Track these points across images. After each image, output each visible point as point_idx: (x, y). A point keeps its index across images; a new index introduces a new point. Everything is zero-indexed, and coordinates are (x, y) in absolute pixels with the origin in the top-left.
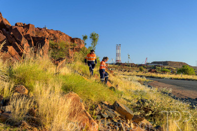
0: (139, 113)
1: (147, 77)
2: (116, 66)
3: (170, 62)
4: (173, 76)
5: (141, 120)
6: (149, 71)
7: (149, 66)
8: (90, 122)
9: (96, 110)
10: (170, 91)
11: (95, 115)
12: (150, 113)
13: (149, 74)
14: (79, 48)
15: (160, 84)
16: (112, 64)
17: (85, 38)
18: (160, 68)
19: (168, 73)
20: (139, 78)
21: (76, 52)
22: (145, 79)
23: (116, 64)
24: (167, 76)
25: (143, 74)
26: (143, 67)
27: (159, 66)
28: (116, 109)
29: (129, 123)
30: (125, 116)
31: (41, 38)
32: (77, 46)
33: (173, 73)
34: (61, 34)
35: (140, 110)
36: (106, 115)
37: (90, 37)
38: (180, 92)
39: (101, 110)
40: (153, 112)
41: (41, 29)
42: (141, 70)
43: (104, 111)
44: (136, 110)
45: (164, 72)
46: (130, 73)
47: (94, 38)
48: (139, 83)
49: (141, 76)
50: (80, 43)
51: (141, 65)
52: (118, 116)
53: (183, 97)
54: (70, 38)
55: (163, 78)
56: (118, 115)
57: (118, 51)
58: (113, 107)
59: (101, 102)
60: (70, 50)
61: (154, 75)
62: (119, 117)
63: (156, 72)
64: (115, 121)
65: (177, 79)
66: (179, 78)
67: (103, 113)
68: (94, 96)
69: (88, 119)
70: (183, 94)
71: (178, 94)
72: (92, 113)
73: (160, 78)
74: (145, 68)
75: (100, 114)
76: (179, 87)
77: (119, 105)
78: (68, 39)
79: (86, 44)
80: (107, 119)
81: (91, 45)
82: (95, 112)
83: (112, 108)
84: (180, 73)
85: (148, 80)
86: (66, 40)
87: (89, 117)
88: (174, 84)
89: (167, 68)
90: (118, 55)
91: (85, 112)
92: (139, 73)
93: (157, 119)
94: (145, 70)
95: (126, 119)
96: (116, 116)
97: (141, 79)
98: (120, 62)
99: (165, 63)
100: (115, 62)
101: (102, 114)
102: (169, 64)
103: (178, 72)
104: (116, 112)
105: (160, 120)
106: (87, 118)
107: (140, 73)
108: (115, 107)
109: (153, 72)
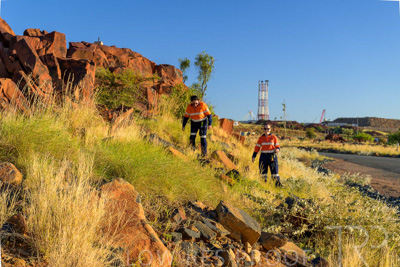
0: (278, 229)
1: (321, 151)
2: (257, 127)
3: (374, 119)
4: (379, 149)
5: (279, 244)
6: (327, 138)
7: (328, 127)
8: (151, 247)
9: (173, 221)
10: (368, 180)
11: (170, 231)
12: (305, 228)
13: (327, 144)
14: (171, 87)
15: (347, 165)
16: (250, 123)
17: (185, 64)
18: (351, 131)
19: (367, 142)
20: (303, 153)
21: (164, 96)
22: (316, 155)
23: (258, 122)
24: (365, 148)
25: (314, 145)
26: (316, 128)
27: (350, 128)
28: (221, 218)
29: (249, 250)
30: (241, 235)
31: (78, 62)
32: (167, 83)
33: (379, 142)
34: (132, 55)
35: (282, 221)
36: (194, 233)
37: (196, 63)
38: (389, 183)
39: (185, 222)
40: (310, 227)
41: (89, 46)
42: (309, 136)
43: (192, 223)
44: (272, 221)
45: (359, 140)
46: (285, 141)
47: (204, 64)
48: (301, 164)
49: (308, 149)
50: (174, 75)
51: (311, 126)
52: (223, 235)
53: (395, 195)
54: (152, 64)
55: (356, 153)
56: (224, 232)
57: (263, 95)
58: (214, 214)
59: (190, 203)
60: (150, 91)
61: (337, 145)
62: (228, 236)
63: (341, 140)
64: (217, 246)
65: (388, 156)
66: (391, 154)
67: (189, 228)
68: (174, 189)
69: (148, 242)
70: (395, 187)
71: (385, 187)
72: (164, 227)
73: (349, 153)
74: (320, 131)
75: (181, 230)
76: (387, 173)
77: (227, 210)
78: (148, 66)
79: (186, 78)
80: (197, 240)
81: (197, 81)
82: (169, 224)
83: (211, 217)
84: (393, 143)
85: (322, 158)
86: (144, 69)
87: (150, 236)
88: (377, 166)
89: (367, 133)
90: (261, 103)
91: (144, 225)
92: (305, 142)
93: (320, 242)
94: (318, 135)
95: (244, 242)
96: (219, 235)
97: (307, 154)
98: (266, 119)
99: (365, 122)
100: (256, 119)
101: (187, 230)
102: (373, 124)
103: (389, 140)
104: (219, 226)
105: (326, 245)
106: (146, 237)
107: (307, 143)
108: (218, 214)
109: (336, 140)
